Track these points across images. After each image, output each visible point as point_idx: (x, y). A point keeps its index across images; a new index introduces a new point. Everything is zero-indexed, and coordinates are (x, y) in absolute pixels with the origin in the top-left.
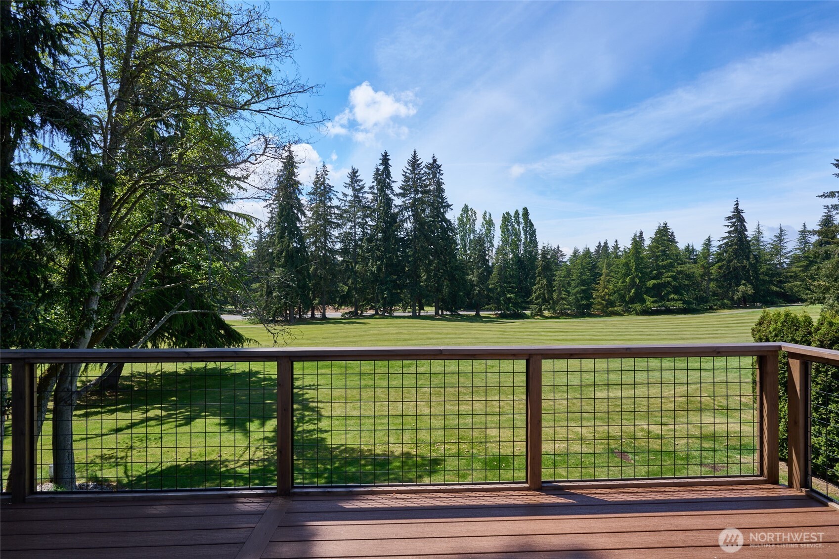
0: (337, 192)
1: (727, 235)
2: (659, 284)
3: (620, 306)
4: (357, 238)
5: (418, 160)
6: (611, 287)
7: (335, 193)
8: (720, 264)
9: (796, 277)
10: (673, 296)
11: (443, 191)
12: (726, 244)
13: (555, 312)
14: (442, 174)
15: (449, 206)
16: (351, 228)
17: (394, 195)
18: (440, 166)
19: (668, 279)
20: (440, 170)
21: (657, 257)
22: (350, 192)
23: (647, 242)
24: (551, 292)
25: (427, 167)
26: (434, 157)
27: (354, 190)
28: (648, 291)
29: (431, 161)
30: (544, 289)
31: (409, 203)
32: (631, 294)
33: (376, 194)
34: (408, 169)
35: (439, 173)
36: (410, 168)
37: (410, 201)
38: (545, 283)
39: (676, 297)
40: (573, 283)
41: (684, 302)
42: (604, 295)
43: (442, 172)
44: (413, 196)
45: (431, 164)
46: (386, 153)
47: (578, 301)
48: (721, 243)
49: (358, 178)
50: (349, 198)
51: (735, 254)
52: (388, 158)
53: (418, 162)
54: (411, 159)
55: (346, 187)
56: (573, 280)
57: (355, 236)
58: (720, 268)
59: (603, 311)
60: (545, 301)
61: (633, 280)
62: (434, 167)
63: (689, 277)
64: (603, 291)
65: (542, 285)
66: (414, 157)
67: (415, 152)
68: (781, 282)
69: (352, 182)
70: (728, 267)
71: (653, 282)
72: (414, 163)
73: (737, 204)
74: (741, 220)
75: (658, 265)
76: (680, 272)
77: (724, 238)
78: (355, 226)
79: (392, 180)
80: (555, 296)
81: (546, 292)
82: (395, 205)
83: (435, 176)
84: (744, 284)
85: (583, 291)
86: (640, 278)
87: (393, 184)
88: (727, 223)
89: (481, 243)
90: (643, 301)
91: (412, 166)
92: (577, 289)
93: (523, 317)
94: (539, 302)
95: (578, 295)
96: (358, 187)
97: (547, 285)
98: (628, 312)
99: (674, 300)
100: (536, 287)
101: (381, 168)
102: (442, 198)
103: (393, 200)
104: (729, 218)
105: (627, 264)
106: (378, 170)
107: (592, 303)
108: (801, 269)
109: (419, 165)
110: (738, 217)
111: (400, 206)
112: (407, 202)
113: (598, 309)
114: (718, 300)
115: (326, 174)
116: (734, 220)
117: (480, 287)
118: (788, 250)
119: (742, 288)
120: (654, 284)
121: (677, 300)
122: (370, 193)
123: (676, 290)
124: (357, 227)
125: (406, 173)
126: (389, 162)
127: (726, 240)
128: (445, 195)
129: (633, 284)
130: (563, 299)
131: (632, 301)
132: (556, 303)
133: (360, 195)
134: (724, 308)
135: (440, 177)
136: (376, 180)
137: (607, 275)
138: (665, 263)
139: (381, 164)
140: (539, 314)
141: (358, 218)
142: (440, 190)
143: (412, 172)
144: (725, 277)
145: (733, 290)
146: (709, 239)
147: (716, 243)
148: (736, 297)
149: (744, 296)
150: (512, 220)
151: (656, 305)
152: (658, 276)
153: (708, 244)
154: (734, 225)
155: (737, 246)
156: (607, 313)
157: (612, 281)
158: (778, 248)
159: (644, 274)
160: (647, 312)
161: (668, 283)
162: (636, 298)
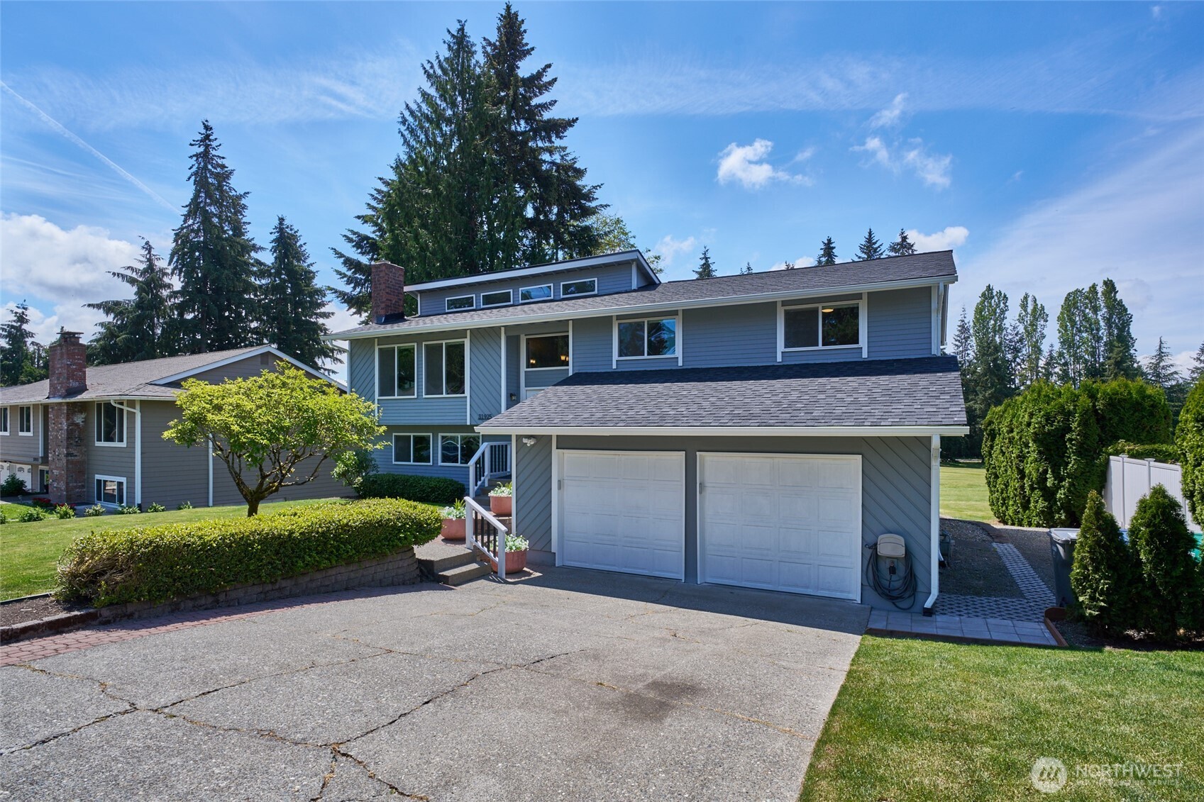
5: (875, 243)
18: (913, 245)
20: (913, 251)
25: (893, 249)
26: (902, 234)
29: (899, 240)
34: (860, 257)
36: (863, 255)
45: (898, 244)
46: (829, 240)
52: (832, 245)
53: (875, 246)
54: (864, 243)
62: (904, 247)
66: (869, 238)
67: (870, 233)
72: (870, 248)
91: (865, 253)
101: (824, 259)
109: (875, 250)
126: (833, 251)
139: (823, 256)
143: (866, 260)
150: (1081, 304)
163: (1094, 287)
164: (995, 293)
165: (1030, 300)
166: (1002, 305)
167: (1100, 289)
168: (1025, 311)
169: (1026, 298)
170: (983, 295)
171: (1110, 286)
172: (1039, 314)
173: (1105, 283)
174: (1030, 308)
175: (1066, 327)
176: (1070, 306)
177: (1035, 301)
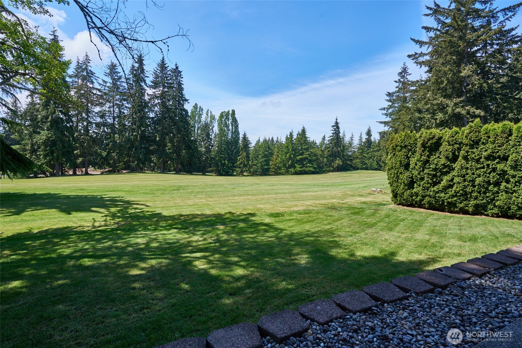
0: (98, 77)
1: (332, 135)
2: (302, 158)
3: (284, 169)
4: (115, 115)
5: (165, 64)
6: (279, 159)
7: (97, 78)
8: (329, 149)
9: (357, 158)
10: (309, 164)
11: (182, 89)
12: (331, 139)
13: (250, 172)
14: (182, 78)
15: (186, 100)
16: (109, 108)
17: (147, 86)
18: (181, 72)
19: (307, 156)
20: (181, 75)
21: (302, 144)
22: (109, 80)
23: (295, 137)
24: (248, 161)
26: (176, 65)
27: (113, 79)
28: (297, 162)
29: (175, 68)
31: (158, 94)
32: (289, 163)
33: (132, 84)
35: (180, 76)
36: (159, 69)
37: (159, 92)
38: (245, 155)
39: (310, 165)
40: (260, 157)
41: (314, 168)
42: (276, 164)
43: (182, 76)
44: (161, 89)
46: (141, 55)
47: (262, 166)
48: (330, 138)
49: (116, 70)
50: (108, 85)
51: (335, 144)
53: (166, 66)
54: (160, 63)
55: (106, 75)
56: (260, 154)
57: (114, 114)
58: (329, 151)
59: (275, 172)
60: (245, 166)
61: (290, 155)
62: (177, 72)
63: (315, 155)
64: (275, 161)
65: (243, 156)
67: (163, 59)
68: (351, 160)
69: (111, 73)
70: (332, 152)
71: (300, 157)
72: (163, 65)
73: (337, 119)
74: (338, 128)
75: (302, 148)
76: (312, 153)
77: (331, 136)
78: (113, 106)
79: (146, 75)
80: (250, 163)
81: (245, 160)
82: (147, 94)
83: (177, 79)
85: (265, 161)
86: (294, 155)
87: (146, 79)
88: (332, 129)
89: (206, 128)
90: (295, 167)
91: (161, 68)
92: (262, 160)
93: (232, 175)
94: (241, 167)
95: (262, 163)
96: (116, 77)
98: (287, 173)
99: (309, 167)
100: (240, 157)
101: (137, 65)
102: (182, 94)
103: (146, 90)
104: (333, 126)
105: (287, 147)
106: (133, 66)
107: (270, 168)
108: (359, 154)
109: (166, 68)
110: (336, 126)
111: (152, 95)
112: (157, 93)
113: (272, 172)
114: (327, 168)
115: (89, 63)
116: (335, 127)
117: (206, 156)
118: (355, 145)
119: (337, 161)
120: (300, 159)
121: (310, 167)
122: (126, 83)
123: (310, 161)
124: (115, 107)
125: (156, 72)
126: (144, 62)
128: (184, 92)
129: (290, 158)
130: (255, 165)
131: (290, 167)
132: (251, 167)
133: (118, 83)
134: (329, 172)
135: (181, 79)
136: (132, 74)
137: (278, 153)
138: (306, 147)
139: (136, 63)
140: (241, 174)
141: (116, 100)
142: (180, 88)
143: (162, 71)
144: (330, 156)
145: (334, 163)
146: (324, 136)
147: (327, 139)
148: (335, 166)
149: (338, 166)
150: (225, 117)
151: (301, 169)
152: (301, 154)
153: (324, 139)
154: (335, 130)
155: (335, 141)
156: (277, 174)
157: (280, 156)
158: (351, 144)
159: (296, 152)
160: (296, 173)
161: (306, 158)
162: (292, 166)
163: (229, 111)
164: (198, 107)
165: (209, 112)
166: (201, 112)
167: (230, 112)
168: (208, 116)
170: (194, 107)
171: (233, 112)
172: (213, 117)
173: (232, 110)
174: (209, 115)
175: (219, 125)
176: (222, 116)
177: (211, 113)
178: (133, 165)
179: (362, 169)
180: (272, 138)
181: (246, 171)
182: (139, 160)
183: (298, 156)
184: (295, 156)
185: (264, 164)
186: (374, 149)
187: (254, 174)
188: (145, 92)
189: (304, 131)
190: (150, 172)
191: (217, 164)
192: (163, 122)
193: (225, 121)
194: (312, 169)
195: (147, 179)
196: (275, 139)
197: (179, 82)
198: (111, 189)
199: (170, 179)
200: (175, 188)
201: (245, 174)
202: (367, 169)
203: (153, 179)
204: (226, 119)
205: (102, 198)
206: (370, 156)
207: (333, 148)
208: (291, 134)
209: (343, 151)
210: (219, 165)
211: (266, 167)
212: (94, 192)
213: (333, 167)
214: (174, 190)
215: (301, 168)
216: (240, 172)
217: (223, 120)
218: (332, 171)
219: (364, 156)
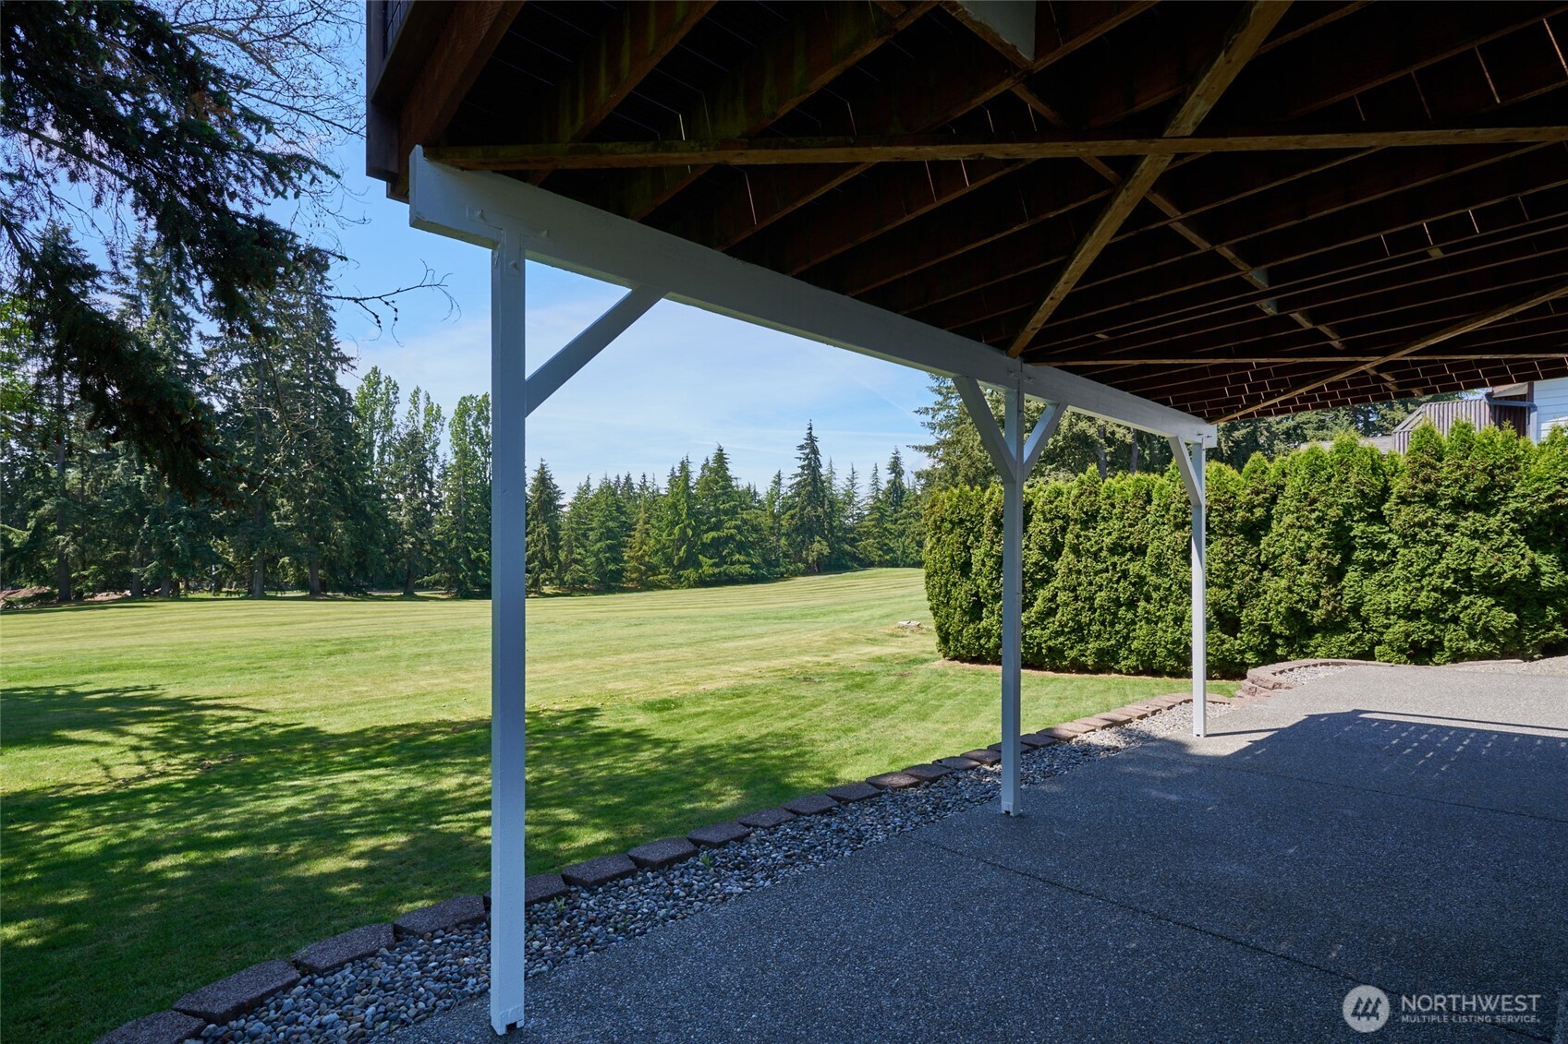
1: (800, 471)
2: (719, 538)
3: (666, 572)
6: (652, 542)
8: (792, 512)
9: (868, 534)
10: (738, 556)
11: (329, 324)
12: (798, 483)
13: (562, 583)
14: (330, 288)
15: (345, 360)
17: (200, 311)
19: (732, 531)
20: (324, 278)
21: (716, 497)
23: (696, 472)
24: (555, 549)
28: (705, 548)
30: (544, 544)
32: (681, 553)
33: (138, 299)
35: (321, 282)
38: (545, 531)
39: (742, 558)
40: (592, 535)
41: (753, 566)
42: (643, 556)
43: (327, 283)
47: (600, 564)
48: (794, 481)
51: (809, 498)
56: (592, 529)
58: (792, 517)
59: (639, 580)
60: (546, 565)
61: (683, 531)
63: (756, 529)
64: (640, 549)
65: (539, 535)
68: (854, 540)
70: (801, 518)
71: (713, 534)
73: (810, 429)
74: (815, 451)
75: (718, 510)
76: (745, 522)
77: (796, 476)
80: (562, 555)
81: (546, 548)
82: (200, 334)
83: (308, 287)
84: (819, 542)
85: (610, 548)
86: (693, 529)
88: (799, 454)
89: (415, 449)
90: (698, 565)
92: (599, 545)
94: (534, 568)
95: (601, 556)
97: (549, 536)
98: (676, 582)
99: (739, 562)
100: (528, 539)
102: (327, 338)
103: (193, 321)
104: (802, 447)
105: (674, 506)
107: (623, 570)
108: (873, 523)
110: (811, 448)
111: (217, 339)
113: (632, 580)
114: (790, 563)
116: (807, 451)
117: (416, 537)
118: (860, 498)
119: (816, 545)
120: (713, 538)
121: (743, 563)
122: (116, 293)
123: (741, 547)
127: (799, 479)
128: (335, 335)
129: (684, 539)
130: (576, 561)
131: (684, 564)
132: (564, 567)
134: (796, 576)
136: (137, 264)
137: (646, 523)
138: (727, 505)
140: (534, 590)
142: (322, 321)
144: (797, 530)
145: (807, 549)
146: (779, 476)
147: (786, 482)
148: (810, 559)
149: (819, 558)
150: (474, 414)
151: (717, 570)
152: (717, 527)
153: (778, 481)
154: (807, 458)
155: (810, 488)
156: (646, 586)
157: (653, 532)
158: (850, 497)
159: (699, 522)
160: (703, 583)
161: (731, 537)
162: (689, 561)
164: (382, 379)
165: (422, 396)
166: (392, 397)
168: (416, 407)
169: (417, 392)
170: (367, 377)
172: (434, 415)
174: (422, 406)
175: (458, 436)
176: (463, 411)
177: (428, 398)
178: (146, 573)
179: (882, 564)
180: (628, 479)
181: (551, 580)
182: (168, 553)
183: (707, 531)
184: (697, 534)
185: (607, 559)
186: (909, 509)
187: (575, 588)
188: (189, 330)
189: (721, 458)
190: (210, 596)
191: (453, 561)
192: (260, 427)
193: (475, 425)
194: (746, 569)
195: (217, 622)
196: (636, 480)
197: (319, 301)
198: (96, 664)
199: (301, 618)
200: (329, 648)
201: (547, 590)
202: (894, 564)
203: (237, 622)
204: (478, 419)
205: (73, 694)
206: (901, 528)
207: (803, 509)
208: (684, 467)
209: (830, 516)
210: (458, 564)
211: (612, 567)
212: (36, 676)
213: (806, 561)
214: (330, 654)
215: (715, 565)
216: (532, 586)
217: (470, 422)
218: (804, 574)
219: (885, 529)
